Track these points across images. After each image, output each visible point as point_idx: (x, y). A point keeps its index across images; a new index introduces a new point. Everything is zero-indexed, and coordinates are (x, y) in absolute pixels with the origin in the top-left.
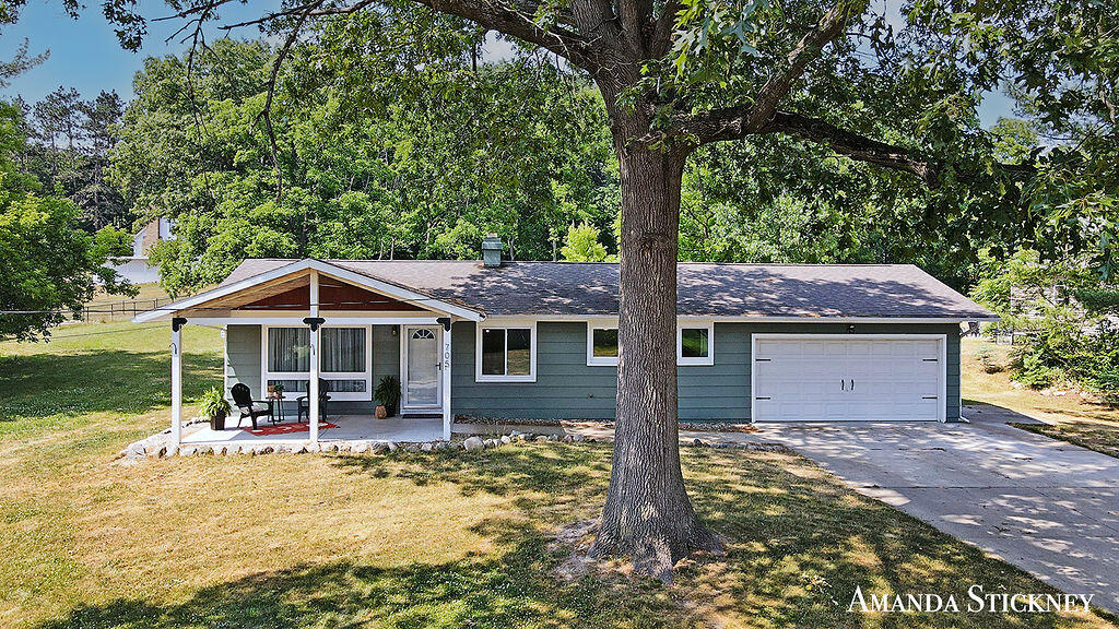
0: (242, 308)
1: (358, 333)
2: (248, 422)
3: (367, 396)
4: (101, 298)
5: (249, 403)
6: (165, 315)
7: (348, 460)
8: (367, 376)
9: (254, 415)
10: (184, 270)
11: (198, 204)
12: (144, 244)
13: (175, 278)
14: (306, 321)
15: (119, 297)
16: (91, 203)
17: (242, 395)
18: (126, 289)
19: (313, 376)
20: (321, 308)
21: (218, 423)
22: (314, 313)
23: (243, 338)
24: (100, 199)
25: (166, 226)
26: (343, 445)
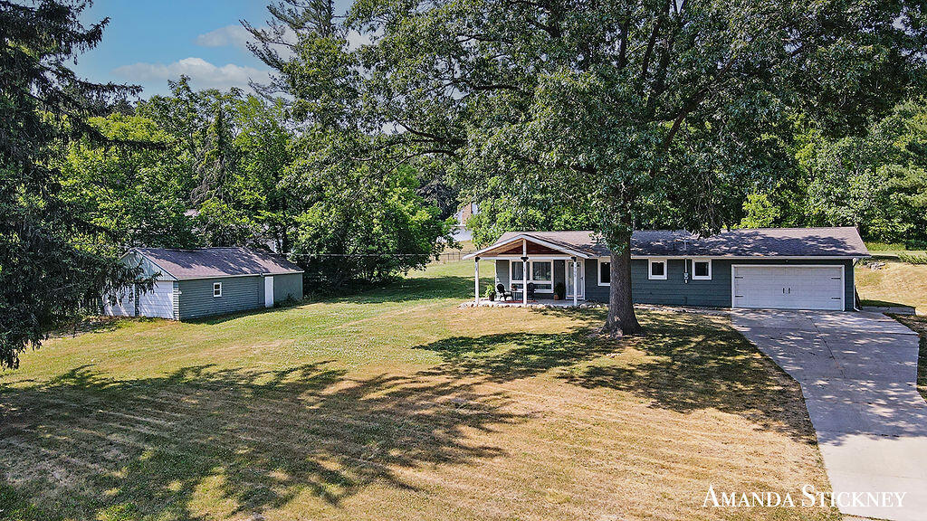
0: (502, 253)
1: (548, 264)
2: (503, 299)
3: (552, 291)
4: (448, 250)
5: (504, 292)
6: (473, 256)
7: (535, 310)
8: (551, 282)
9: (506, 296)
10: (484, 233)
11: (492, 194)
12: (463, 216)
13: (480, 238)
14: (522, 258)
15: (455, 250)
16: (434, 192)
17: (501, 289)
18: (457, 246)
19: (525, 282)
20: (527, 254)
21: (492, 298)
22: (524, 255)
23: (502, 265)
24: (438, 188)
25: (475, 208)
26: (534, 305)
